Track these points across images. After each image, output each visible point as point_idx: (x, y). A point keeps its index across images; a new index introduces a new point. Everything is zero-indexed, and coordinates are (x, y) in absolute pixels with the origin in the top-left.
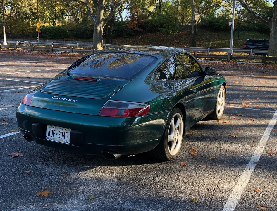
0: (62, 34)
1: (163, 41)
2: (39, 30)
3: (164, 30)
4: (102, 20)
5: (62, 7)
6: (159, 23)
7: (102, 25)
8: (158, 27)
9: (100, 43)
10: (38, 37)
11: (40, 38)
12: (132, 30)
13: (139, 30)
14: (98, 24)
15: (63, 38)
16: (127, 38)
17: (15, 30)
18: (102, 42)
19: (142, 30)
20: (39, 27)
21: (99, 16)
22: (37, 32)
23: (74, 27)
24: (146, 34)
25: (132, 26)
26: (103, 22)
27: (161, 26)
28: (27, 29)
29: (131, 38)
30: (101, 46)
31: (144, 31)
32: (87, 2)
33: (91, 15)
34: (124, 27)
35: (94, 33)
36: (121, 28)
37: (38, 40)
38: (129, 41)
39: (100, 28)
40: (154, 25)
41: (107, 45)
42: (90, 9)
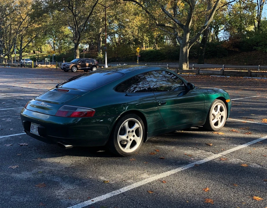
0: (160, 56)
1: (259, 60)
2: (138, 54)
3: (260, 48)
4: (187, 42)
5: (159, 32)
6: (255, 42)
7: (188, 47)
8: (254, 45)
9: (186, 64)
10: (138, 61)
11: (139, 61)
12: (226, 50)
13: (233, 50)
14: (184, 46)
15: (160, 60)
16: (222, 57)
17: (121, 55)
18: (188, 62)
19: (237, 50)
20: (138, 51)
21: (186, 39)
22: (137, 56)
23: (170, 50)
24: (241, 53)
25: (227, 46)
26: (188, 44)
27: (257, 44)
28: (131, 53)
29: (226, 57)
30: (187, 67)
31: (239, 50)
32: (175, 27)
33: (178, 39)
34: (218, 47)
35: (180, 54)
36: (215, 48)
37: (137, 62)
38: (223, 61)
39: (186, 50)
40: (250, 44)
41: (194, 65)
42: (177, 33)
